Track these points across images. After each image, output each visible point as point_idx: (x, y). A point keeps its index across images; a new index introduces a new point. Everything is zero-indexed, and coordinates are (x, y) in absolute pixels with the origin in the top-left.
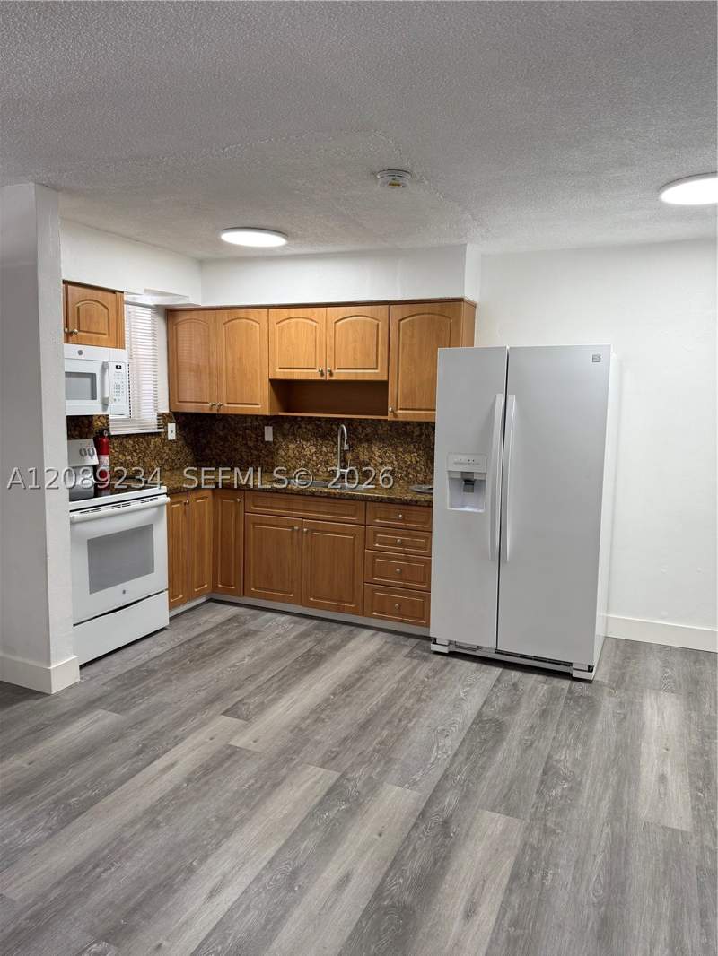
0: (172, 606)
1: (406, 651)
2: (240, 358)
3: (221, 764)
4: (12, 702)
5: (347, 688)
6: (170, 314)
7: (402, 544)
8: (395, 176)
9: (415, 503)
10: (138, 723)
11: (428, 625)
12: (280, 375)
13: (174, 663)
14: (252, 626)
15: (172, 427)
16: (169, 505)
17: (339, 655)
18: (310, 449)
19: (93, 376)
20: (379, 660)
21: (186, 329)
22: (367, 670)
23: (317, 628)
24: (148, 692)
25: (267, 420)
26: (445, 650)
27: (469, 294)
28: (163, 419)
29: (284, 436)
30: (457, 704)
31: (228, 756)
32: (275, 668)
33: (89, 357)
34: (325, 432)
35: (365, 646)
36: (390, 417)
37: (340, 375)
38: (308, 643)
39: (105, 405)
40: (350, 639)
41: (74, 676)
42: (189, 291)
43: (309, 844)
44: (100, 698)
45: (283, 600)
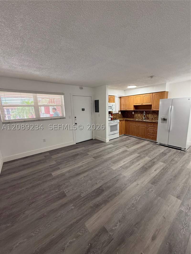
0: (119, 135)
1: (152, 144)
2: (129, 103)
3: (125, 151)
4: (103, 143)
5: (142, 147)
6: (120, 98)
7: (153, 129)
8: (152, 77)
9: (155, 123)
10: (116, 146)
11: (156, 141)
12: (135, 105)
13: (120, 141)
14: (130, 138)
15: (120, 112)
16: (120, 122)
17: (142, 143)
18: (139, 115)
19: (111, 106)
20: (148, 144)
21: (122, 99)
22: (146, 145)
23: (139, 140)
24: (117, 144)
25: (133, 111)
26: (159, 144)
27: (166, 90)
28: (119, 111)
29: (135, 113)
30: (159, 151)
31: (126, 151)
32: (132, 143)
33: (111, 104)
34: (142, 112)
35: (146, 142)
36: (152, 110)
37: (144, 104)
38: (138, 141)
39: (112, 110)
40: (144, 141)
41: (108, 141)
42: (123, 94)
43: (135, 160)
44: (112, 143)
45: (134, 136)
